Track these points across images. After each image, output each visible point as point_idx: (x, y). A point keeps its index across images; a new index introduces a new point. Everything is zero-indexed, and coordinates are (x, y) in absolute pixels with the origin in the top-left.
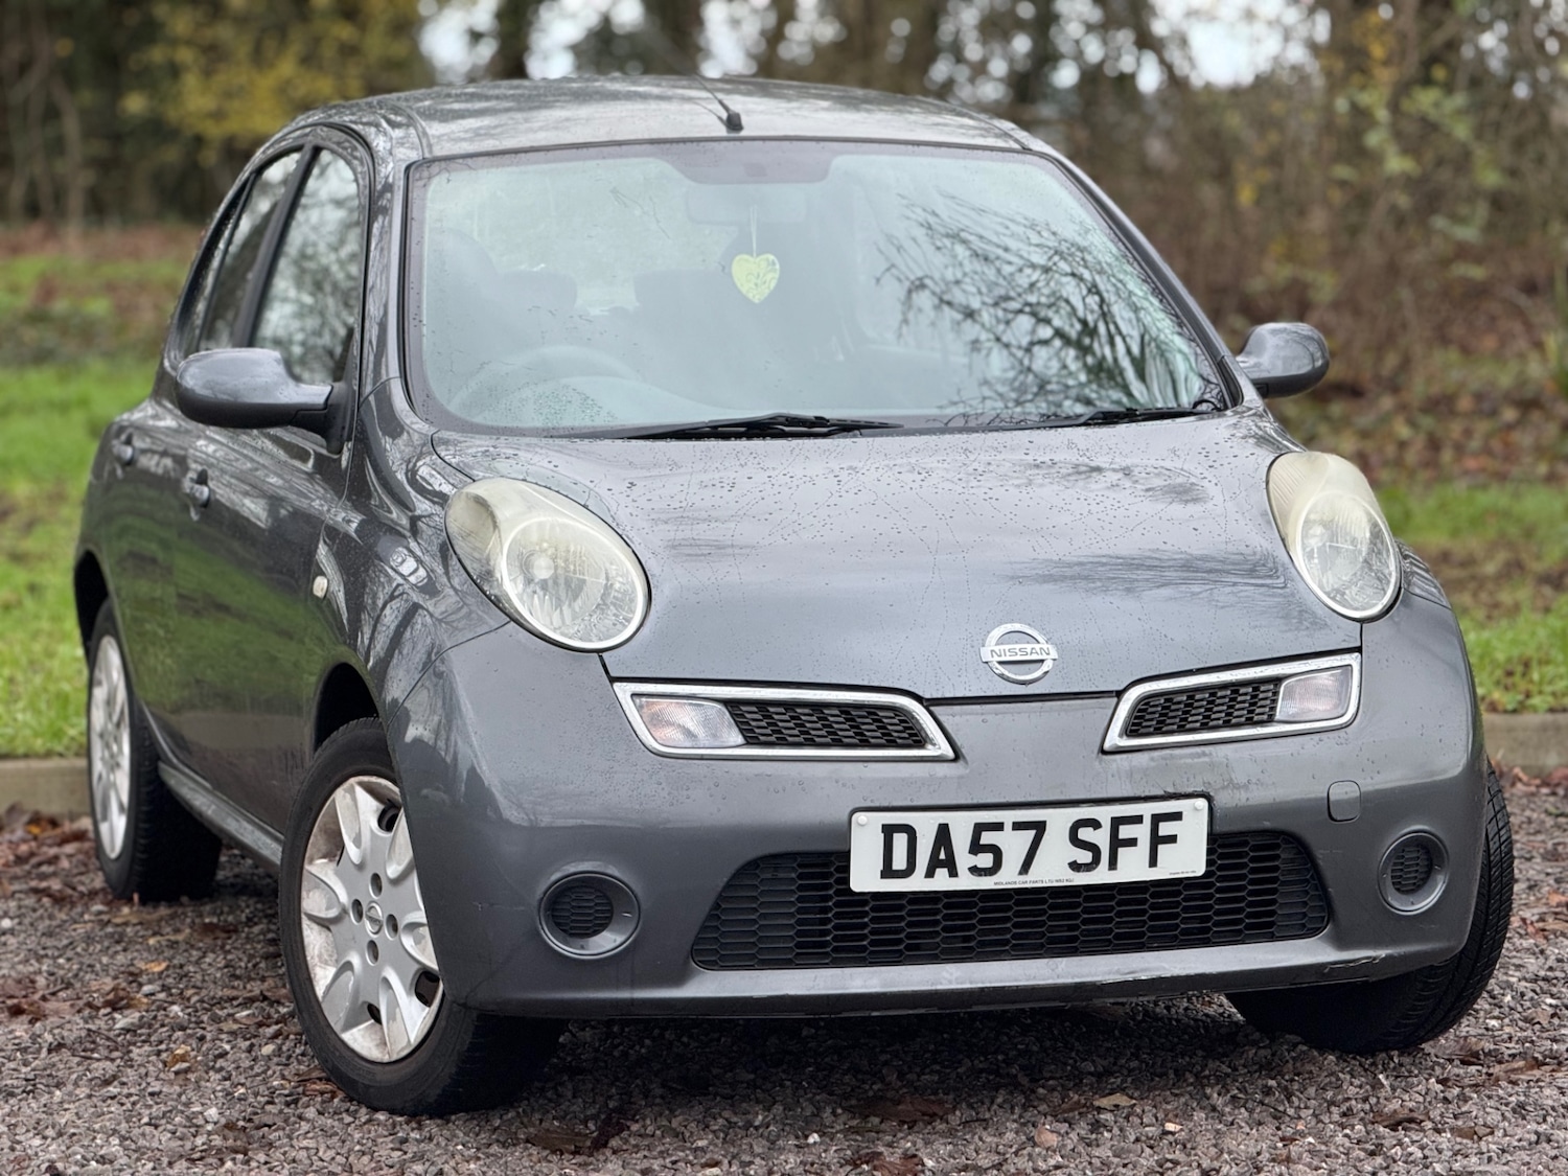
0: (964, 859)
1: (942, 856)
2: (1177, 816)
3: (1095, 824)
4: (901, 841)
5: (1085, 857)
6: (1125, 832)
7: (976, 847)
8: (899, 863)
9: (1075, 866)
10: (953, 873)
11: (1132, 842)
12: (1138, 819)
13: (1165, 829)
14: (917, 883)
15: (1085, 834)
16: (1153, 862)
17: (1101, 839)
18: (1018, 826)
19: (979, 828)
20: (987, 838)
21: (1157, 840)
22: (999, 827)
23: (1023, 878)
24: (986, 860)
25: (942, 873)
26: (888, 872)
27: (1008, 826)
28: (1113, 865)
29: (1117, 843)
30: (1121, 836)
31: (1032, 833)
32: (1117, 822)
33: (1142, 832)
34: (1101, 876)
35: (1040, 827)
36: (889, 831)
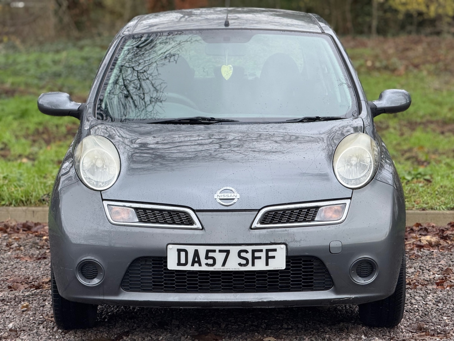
0: (203, 261)
1: (196, 260)
2: (275, 250)
3: (246, 252)
4: (183, 254)
5: (244, 262)
6: (257, 254)
7: (207, 257)
8: (183, 261)
9: (240, 264)
10: (200, 265)
11: (260, 258)
12: (261, 251)
13: (271, 254)
14: (188, 268)
15: (243, 254)
16: (267, 264)
17: (249, 256)
18: (220, 251)
19: (208, 251)
20: (210, 254)
21: (268, 258)
22: (214, 251)
23: (223, 267)
24: (210, 261)
25: (196, 265)
26: (179, 264)
27: (217, 251)
28: (253, 264)
29: (254, 258)
30: (255, 256)
31: (225, 254)
32: (254, 251)
33: (263, 255)
34: (249, 268)
35: (228, 252)
36: (179, 251)
